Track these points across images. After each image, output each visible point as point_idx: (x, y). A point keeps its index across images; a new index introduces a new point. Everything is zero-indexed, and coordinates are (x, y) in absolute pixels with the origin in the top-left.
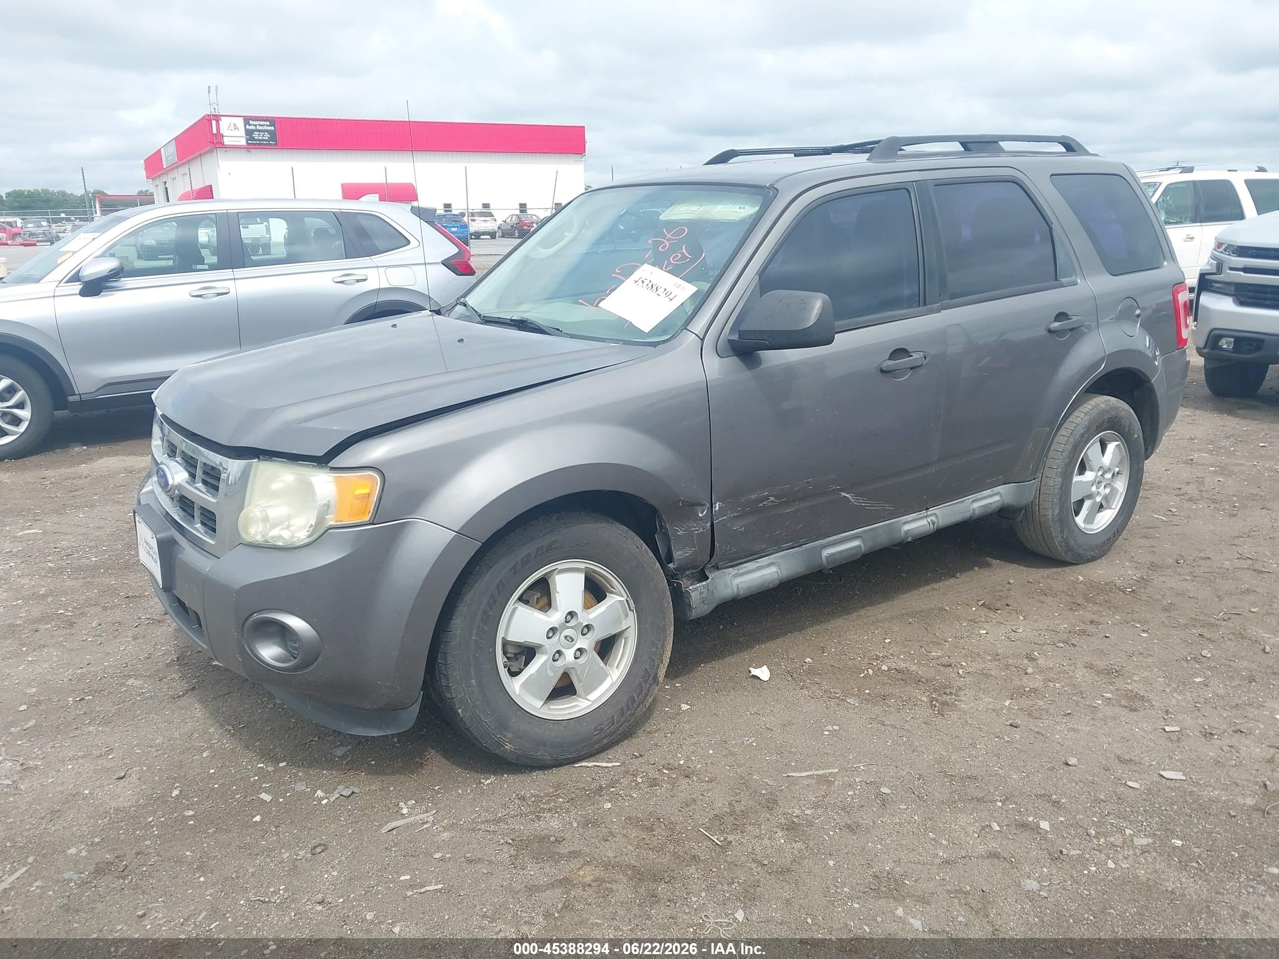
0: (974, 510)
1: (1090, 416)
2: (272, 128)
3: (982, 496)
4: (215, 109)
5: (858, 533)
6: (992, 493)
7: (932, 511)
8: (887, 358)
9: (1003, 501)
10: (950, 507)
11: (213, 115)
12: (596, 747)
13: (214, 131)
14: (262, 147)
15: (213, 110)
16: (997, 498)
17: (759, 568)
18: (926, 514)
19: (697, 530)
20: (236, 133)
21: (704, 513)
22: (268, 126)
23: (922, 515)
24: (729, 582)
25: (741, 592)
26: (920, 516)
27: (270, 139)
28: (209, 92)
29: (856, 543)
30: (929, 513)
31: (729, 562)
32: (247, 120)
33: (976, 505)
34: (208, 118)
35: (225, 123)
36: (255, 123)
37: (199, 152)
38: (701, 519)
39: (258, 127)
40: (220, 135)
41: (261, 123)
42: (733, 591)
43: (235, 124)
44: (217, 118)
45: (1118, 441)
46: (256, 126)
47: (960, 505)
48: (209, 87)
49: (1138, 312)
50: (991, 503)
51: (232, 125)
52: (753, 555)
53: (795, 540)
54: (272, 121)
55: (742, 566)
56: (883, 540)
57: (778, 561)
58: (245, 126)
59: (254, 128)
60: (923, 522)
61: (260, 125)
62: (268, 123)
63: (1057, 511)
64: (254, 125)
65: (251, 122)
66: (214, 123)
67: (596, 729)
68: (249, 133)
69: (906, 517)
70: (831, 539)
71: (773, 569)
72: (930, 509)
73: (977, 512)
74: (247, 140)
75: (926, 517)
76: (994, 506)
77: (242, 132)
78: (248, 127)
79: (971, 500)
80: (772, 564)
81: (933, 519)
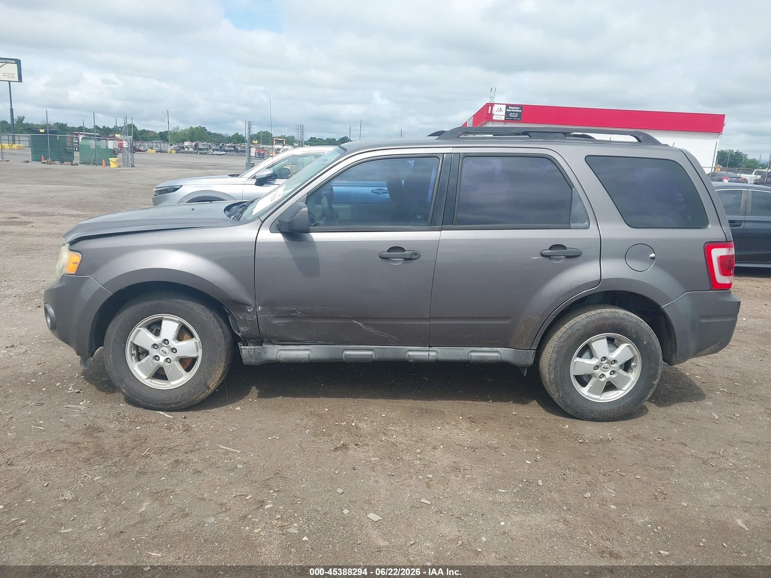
0: (471, 356)
1: (590, 319)
2: (521, 111)
3: (482, 350)
4: (492, 100)
6: (491, 350)
7: (434, 348)
8: (387, 251)
9: (501, 358)
10: (450, 350)
11: (491, 103)
12: (168, 407)
13: (489, 112)
14: (513, 121)
15: (491, 101)
16: (496, 354)
17: (299, 350)
18: (428, 349)
19: (248, 318)
20: (501, 113)
21: (251, 310)
22: (518, 109)
24: (275, 352)
25: (281, 359)
26: (423, 349)
27: (518, 117)
28: (491, 91)
29: (370, 353)
30: (431, 349)
31: (279, 342)
32: (508, 106)
33: (473, 354)
34: (488, 105)
35: (496, 107)
36: (512, 108)
37: (481, 123)
38: (249, 313)
39: (513, 110)
40: (492, 115)
41: (515, 108)
42: (277, 357)
43: (501, 109)
44: (492, 105)
45: (628, 343)
46: (512, 109)
47: (460, 351)
48: (492, 88)
49: (652, 255)
50: (487, 356)
51: (499, 109)
52: (296, 342)
53: (326, 342)
54: (521, 107)
55: (288, 346)
56: (390, 356)
57: (312, 349)
58: (506, 110)
59: (511, 110)
60: (426, 354)
61: (514, 109)
62: (519, 108)
63: (552, 376)
64: (511, 109)
65: (510, 107)
66: (490, 107)
67: (168, 398)
68: (507, 113)
69: (410, 347)
71: (307, 353)
73: (473, 358)
74: (505, 117)
75: (429, 351)
76: (490, 359)
77: (504, 113)
78: (507, 110)
79: (469, 350)
80: (307, 350)
81: (433, 354)
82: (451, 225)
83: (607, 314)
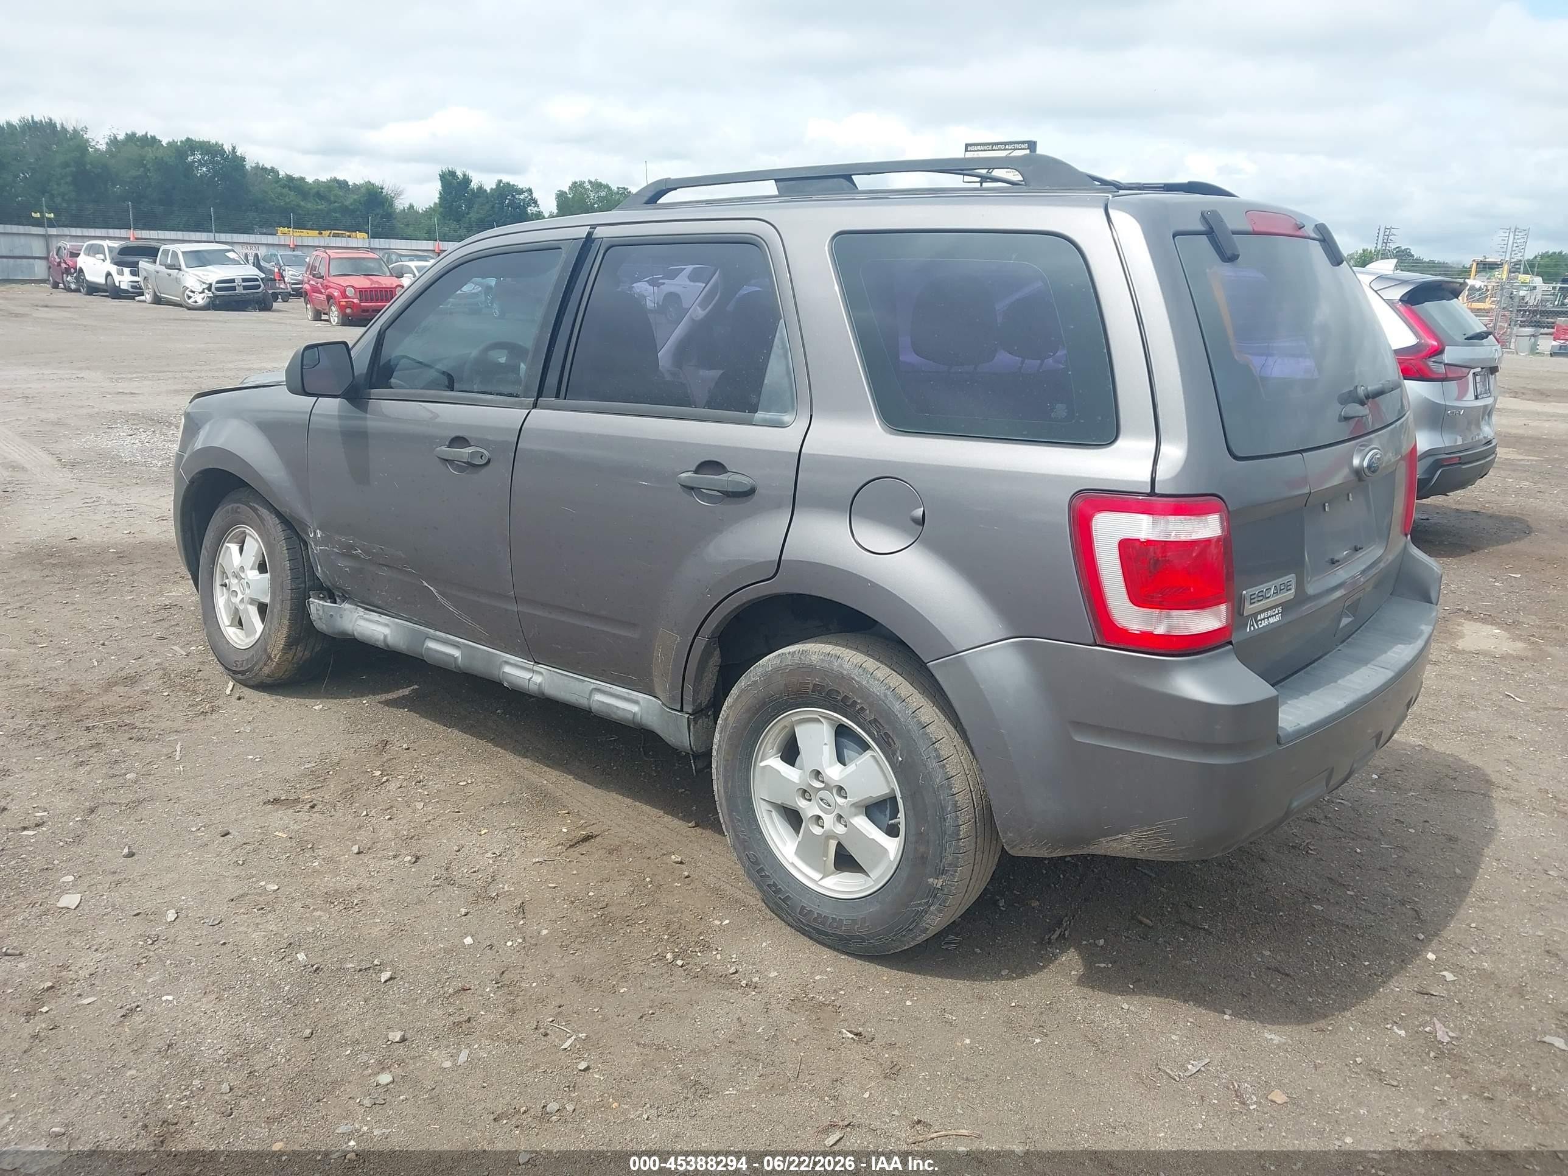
0: (592, 700)
3: (613, 691)
5: (459, 642)
6: (626, 695)
7: (541, 668)
9: (641, 716)
10: (564, 677)
16: (635, 708)
17: (378, 623)
18: (531, 667)
23: (527, 666)
24: (354, 619)
26: (524, 665)
29: (456, 653)
30: (535, 668)
42: (353, 630)
47: (577, 682)
50: (617, 707)
52: (382, 610)
55: (372, 613)
56: (479, 667)
60: (527, 675)
69: (509, 656)
70: (438, 633)
71: (385, 630)
72: (540, 665)
73: (595, 707)
75: (533, 671)
76: (620, 713)
79: (593, 686)
80: (387, 625)
81: (538, 679)
82: (553, 399)
83: (815, 659)
